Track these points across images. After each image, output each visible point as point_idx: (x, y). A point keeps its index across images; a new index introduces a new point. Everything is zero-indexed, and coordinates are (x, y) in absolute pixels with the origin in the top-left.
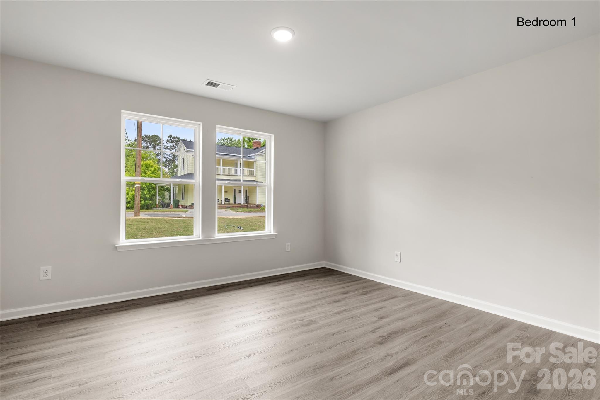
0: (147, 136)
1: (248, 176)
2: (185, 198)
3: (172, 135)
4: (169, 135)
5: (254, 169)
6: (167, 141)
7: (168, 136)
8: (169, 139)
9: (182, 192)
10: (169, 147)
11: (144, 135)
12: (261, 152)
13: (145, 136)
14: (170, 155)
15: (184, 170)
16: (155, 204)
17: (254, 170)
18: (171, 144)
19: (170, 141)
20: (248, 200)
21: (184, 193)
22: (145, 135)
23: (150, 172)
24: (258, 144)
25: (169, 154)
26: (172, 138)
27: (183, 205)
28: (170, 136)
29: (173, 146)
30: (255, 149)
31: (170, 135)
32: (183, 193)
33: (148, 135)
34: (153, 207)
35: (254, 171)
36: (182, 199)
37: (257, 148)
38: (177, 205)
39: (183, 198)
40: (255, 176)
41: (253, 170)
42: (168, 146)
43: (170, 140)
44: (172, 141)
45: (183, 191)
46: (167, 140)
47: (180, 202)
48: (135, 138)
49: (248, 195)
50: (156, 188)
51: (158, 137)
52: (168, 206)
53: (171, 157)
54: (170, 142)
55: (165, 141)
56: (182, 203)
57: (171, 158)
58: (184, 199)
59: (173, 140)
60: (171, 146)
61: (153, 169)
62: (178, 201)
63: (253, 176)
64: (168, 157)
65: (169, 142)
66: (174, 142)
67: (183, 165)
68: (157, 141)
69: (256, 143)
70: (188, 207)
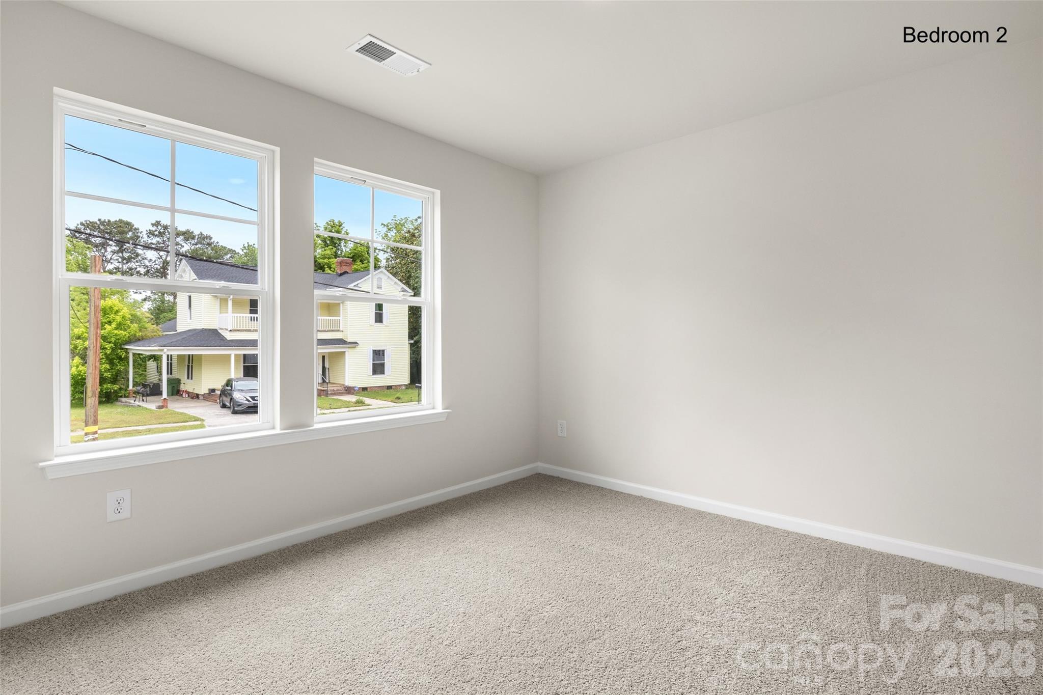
0: (105, 221)
1: (327, 331)
2: (193, 377)
3: (160, 221)
4: (154, 222)
5: (339, 316)
6: (150, 233)
7: (152, 224)
8: (154, 229)
9: (187, 364)
10: (154, 244)
11: (97, 219)
12: (354, 286)
13: (98, 222)
14: (157, 262)
15: (191, 319)
16: (126, 390)
17: (341, 318)
18: (158, 239)
19: (157, 233)
20: (327, 378)
21: (192, 366)
22: (99, 220)
23: (114, 325)
24: (346, 266)
25: (154, 260)
26: (160, 227)
27: (191, 391)
28: (157, 224)
29: (163, 244)
30: (341, 275)
31: (157, 222)
32: (188, 366)
33: (107, 221)
34: (121, 397)
35: (341, 322)
36: (188, 378)
37: (346, 273)
38: (175, 390)
39: (190, 376)
40: (342, 331)
41: (338, 318)
42: (152, 243)
43: (156, 230)
44: (160, 233)
45: (189, 363)
46: (150, 230)
47: (182, 385)
48: (76, 225)
49: (327, 365)
50: (127, 358)
51: (128, 224)
52: (155, 391)
53: (159, 265)
54: (156, 236)
55: (144, 233)
56: (187, 385)
57: (159, 267)
58: (192, 379)
59: (162, 231)
60: (158, 242)
61: (118, 319)
62: (178, 381)
63: (338, 331)
64: (151, 266)
65: (153, 235)
66: (164, 234)
67: (190, 310)
68: (127, 233)
69: (344, 263)
70: (201, 397)
